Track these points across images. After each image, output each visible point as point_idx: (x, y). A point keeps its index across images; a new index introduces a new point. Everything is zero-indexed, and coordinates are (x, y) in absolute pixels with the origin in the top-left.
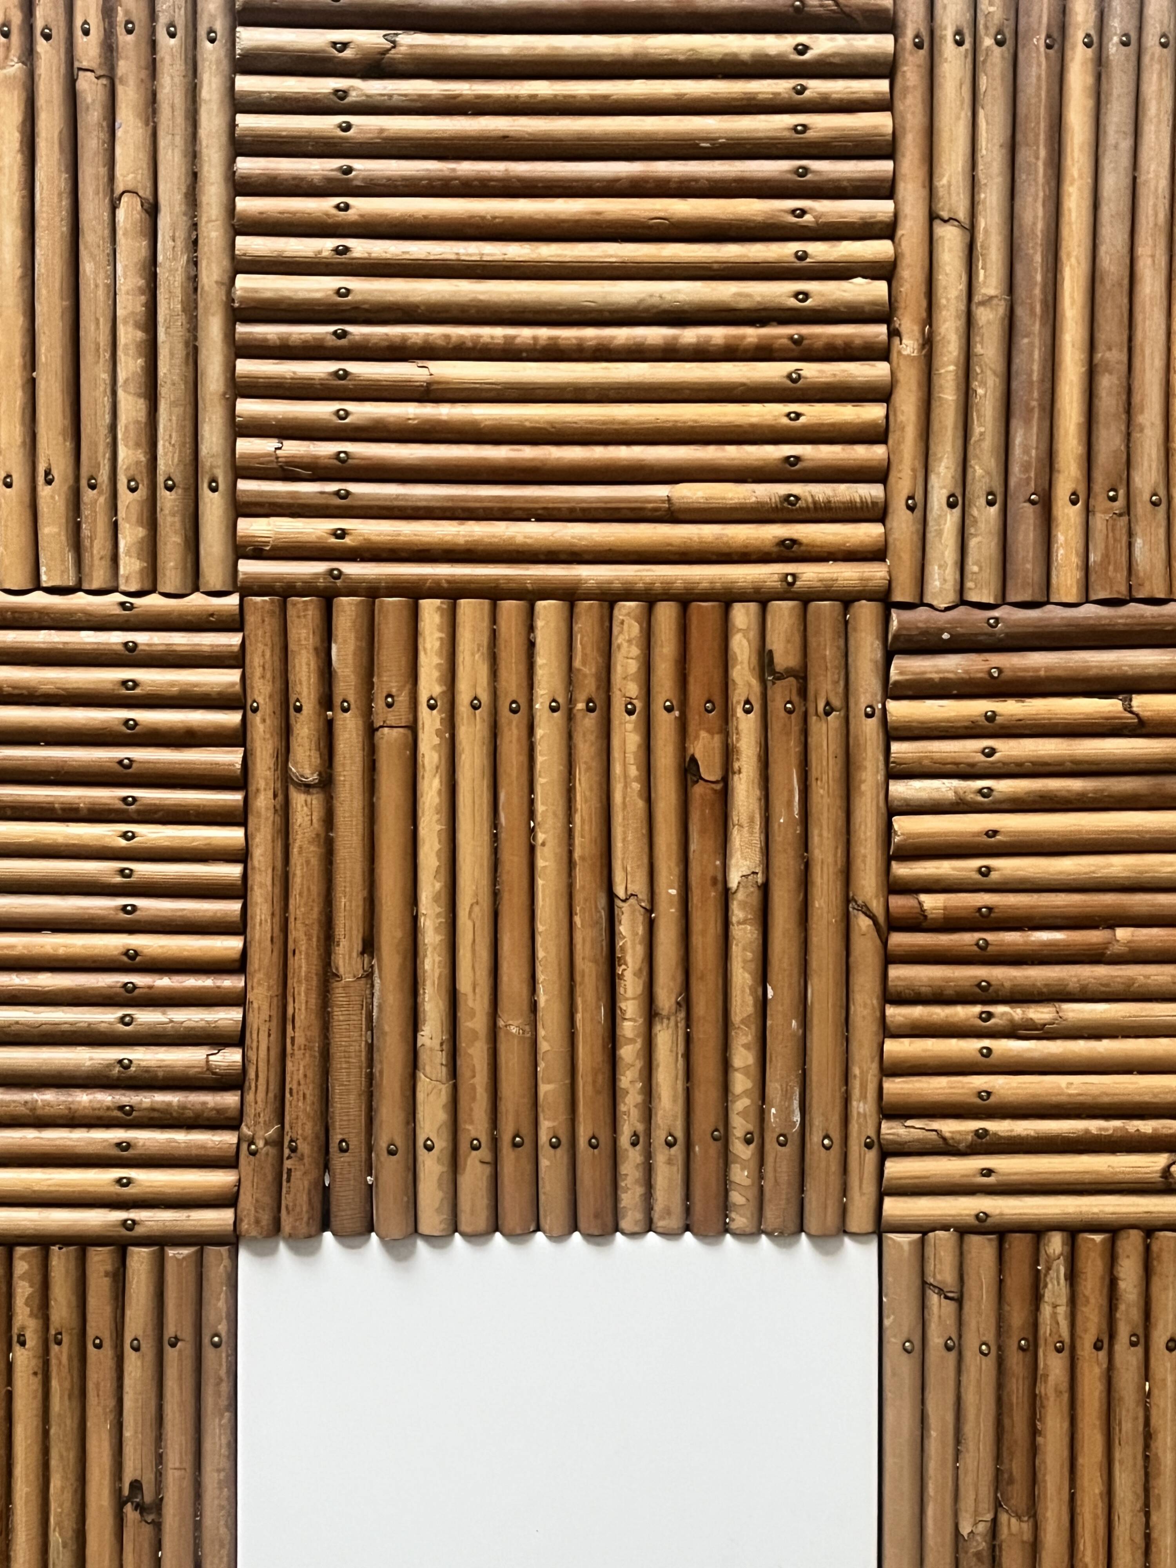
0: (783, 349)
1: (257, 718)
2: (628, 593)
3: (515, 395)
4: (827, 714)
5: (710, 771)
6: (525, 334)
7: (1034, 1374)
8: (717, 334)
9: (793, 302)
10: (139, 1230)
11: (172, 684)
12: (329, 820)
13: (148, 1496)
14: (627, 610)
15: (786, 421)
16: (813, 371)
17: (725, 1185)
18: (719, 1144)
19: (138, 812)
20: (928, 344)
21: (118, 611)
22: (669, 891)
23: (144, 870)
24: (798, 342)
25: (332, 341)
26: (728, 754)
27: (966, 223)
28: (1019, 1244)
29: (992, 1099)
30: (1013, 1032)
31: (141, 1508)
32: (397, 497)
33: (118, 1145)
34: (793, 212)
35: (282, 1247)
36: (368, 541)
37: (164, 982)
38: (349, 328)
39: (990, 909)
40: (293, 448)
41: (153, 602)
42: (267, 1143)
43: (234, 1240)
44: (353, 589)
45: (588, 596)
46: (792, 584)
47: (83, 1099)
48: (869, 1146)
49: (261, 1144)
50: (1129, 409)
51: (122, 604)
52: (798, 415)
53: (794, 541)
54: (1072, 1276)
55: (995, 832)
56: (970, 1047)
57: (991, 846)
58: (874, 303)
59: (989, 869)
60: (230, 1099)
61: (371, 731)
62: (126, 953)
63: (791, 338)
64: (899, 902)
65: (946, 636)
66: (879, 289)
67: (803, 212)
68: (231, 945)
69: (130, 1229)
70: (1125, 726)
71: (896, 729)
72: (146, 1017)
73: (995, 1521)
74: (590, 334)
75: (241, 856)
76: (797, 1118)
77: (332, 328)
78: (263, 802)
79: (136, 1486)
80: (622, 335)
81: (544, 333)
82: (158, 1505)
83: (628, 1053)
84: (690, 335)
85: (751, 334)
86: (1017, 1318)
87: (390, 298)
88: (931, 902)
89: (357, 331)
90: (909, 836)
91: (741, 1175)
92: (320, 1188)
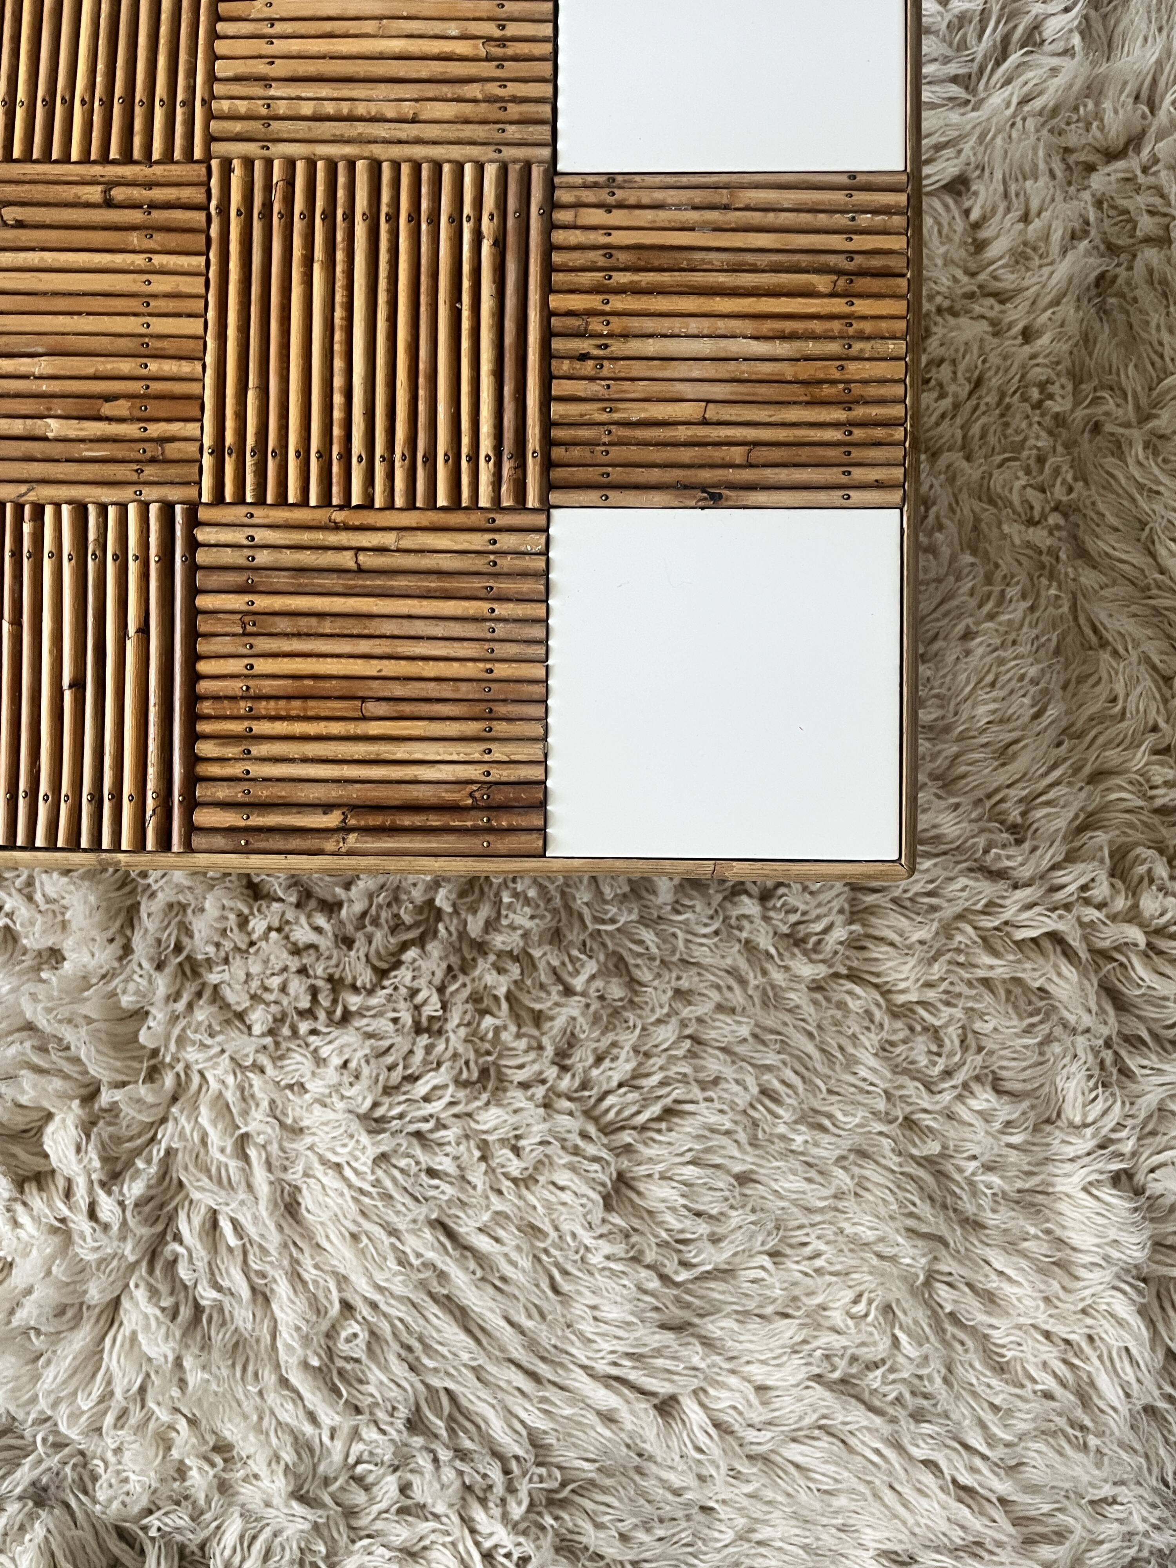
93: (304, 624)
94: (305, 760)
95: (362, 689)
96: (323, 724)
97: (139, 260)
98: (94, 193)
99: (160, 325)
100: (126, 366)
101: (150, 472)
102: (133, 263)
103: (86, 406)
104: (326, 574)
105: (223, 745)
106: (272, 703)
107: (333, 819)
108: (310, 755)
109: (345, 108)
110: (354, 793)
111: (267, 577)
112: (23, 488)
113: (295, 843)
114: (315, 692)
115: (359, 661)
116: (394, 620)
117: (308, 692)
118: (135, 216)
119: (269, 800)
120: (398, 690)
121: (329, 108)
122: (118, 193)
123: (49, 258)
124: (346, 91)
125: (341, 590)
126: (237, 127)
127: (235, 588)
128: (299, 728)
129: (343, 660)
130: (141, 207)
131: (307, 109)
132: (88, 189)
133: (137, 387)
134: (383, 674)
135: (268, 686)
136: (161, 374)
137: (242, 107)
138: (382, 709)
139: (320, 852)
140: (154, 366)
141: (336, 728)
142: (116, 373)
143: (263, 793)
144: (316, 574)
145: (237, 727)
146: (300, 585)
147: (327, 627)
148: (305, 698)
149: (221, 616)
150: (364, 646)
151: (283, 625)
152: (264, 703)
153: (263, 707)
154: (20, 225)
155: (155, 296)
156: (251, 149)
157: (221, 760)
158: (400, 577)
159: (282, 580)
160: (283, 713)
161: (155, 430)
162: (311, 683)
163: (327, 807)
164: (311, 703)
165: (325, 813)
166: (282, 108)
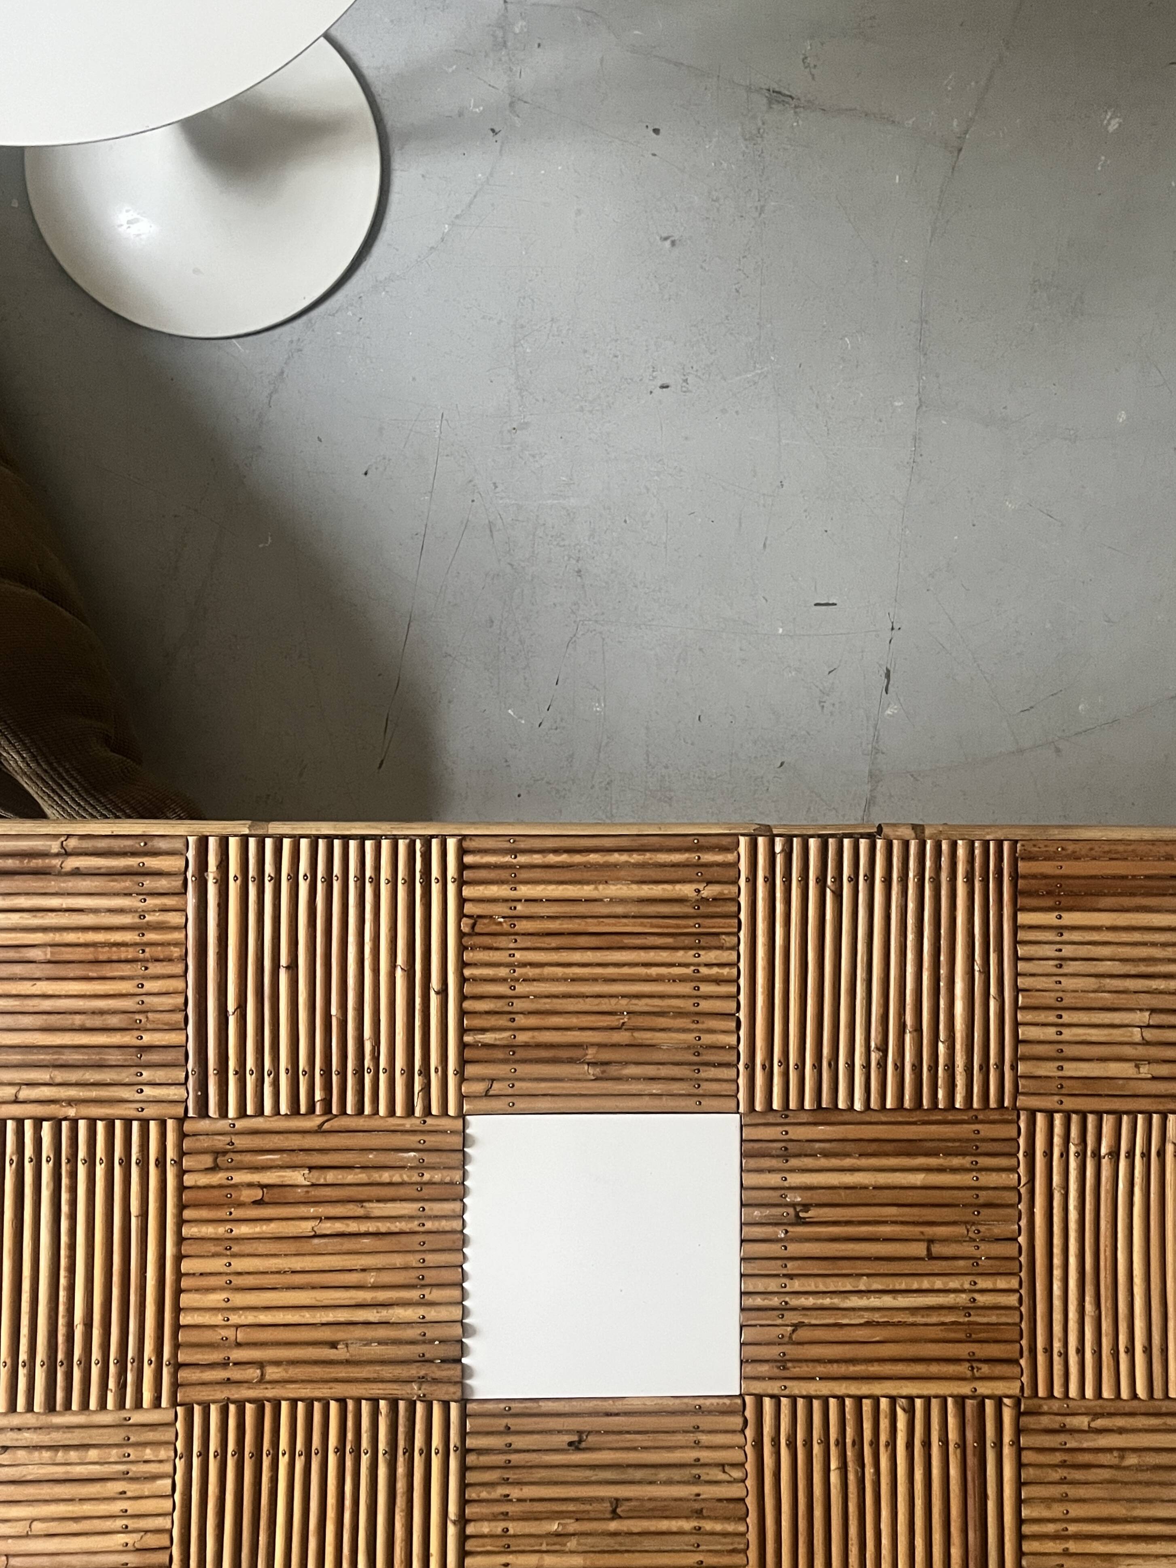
0: (72, 1167)
1: (232, 1397)
2: (179, 1232)
3: (90, 1285)
4: (233, 1144)
5: (258, 1194)
6: (63, 1281)
7: (526, 1046)
8: (65, 1196)
9: (51, 1163)
10: (458, 1445)
11: (216, 1435)
12: (277, 1363)
13: (575, 1438)
14: (186, 1231)
15: (103, 1165)
16: (82, 1153)
17: (442, 1183)
18: (424, 1187)
19: (273, 1449)
20: (70, 1102)
21: (183, 1460)
22: (312, 1211)
23: (299, 1446)
24: (69, 1161)
25: (64, 1368)
26: (250, 1185)
27: (17, 1088)
28: (468, 1054)
29: (405, 1068)
30: (376, 1059)
31: (580, 1441)
32: (134, 1336)
33: (421, 1454)
34: (11, 1164)
35: (468, 1382)
36: (153, 1350)
37: (350, 1436)
38: (59, 1360)
39: (321, 1070)
40: (112, 1384)
41: (179, 1445)
42: (420, 1389)
43: (463, 1402)
44: (175, 1355)
45: (179, 1250)
46: (175, 1162)
47: (401, 1470)
48: (425, 1122)
49: (420, 1392)
50: (102, 1012)
51: (180, 1458)
52: (101, 1159)
53: (157, 1160)
54: (483, 1030)
55: (287, 1069)
56: (383, 1077)
57: (292, 1072)
58: (52, 1128)
59: (303, 1071)
60: (402, 1405)
61: (239, 1345)
62: (336, 1453)
63: (67, 1163)
64: (318, 1110)
65: (199, 1093)
66: (46, 1125)
67: (11, 1160)
68: (334, 1406)
69: (457, 1449)
70: (241, 1013)
71: (240, 1113)
72: (365, 1444)
73: (588, 1064)
74: (62, 1294)
75: (294, 1402)
76: (412, 1154)
77: (59, 1368)
78: (271, 1393)
79: (571, 1444)
80: (64, 1239)
81: (63, 1273)
82: (580, 1433)
83: (383, 1227)
84: (65, 1208)
85: (65, 1181)
86: (499, 1054)
87: (46, 1343)
88: (318, 1096)
89: (60, 1356)
90: (288, 1108)
91: (437, 1176)
92: (442, 1365)
93: (97, 1022)
94: (95, 911)
95: (50, 970)
96: (82, 940)
97: (235, 1319)
98: (272, 1373)
99: (217, 1264)
100: (243, 1230)
101: (220, 1142)
102: (240, 1316)
103: (275, 1194)
104: (79, 1063)
105: (163, 922)
106: (123, 956)
107: (72, 863)
108: (91, 916)
109: (60, 1456)
110: (53, 884)
111: (126, 1060)
112: (326, 1126)
113: (102, 844)
114: (88, 966)
115: (50, 992)
116: (22, 1027)
117: (94, 967)
118: (237, 1355)
119: (124, 877)
120: (18, 969)
121: (73, 1455)
122: (253, 1373)
123: (307, 1317)
124: (59, 1471)
125: (65, 1050)
126: (151, 1436)
127: (153, 1050)
128: (100, 937)
129: (63, 993)
130: (235, 1364)
131: (93, 1454)
132: (276, 1377)
133: (237, 1213)
134: (32, 983)
135: (126, 970)
136: (215, 1225)
137: (148, 1453)
138: (32, 954)
139: (82, 837)
140: (221, 1230)
141: (71, 937)
142: (252, 1224)
143: (127, 883)
144: (86, 1063)
145: (151, 936)
146: (99, 1054)
147: (78, 1020)
148: (97, 962)
149: (166, 1027)
150: (47, 1005)
151: (114, 1021)
152: (130, 957)
153: (130, 953)
154: (333, 1345)
155: (222, 1289)
156: (137, 1417)
157: (165, 910)
158: (15, 1062)
159: (114, 1057)
160: (114, 949)
161: (218, 1178)
162: (91, 974)
163: (76, 873)
164: (91, 957)
165: (78, 868)
166: (114, 1454)
